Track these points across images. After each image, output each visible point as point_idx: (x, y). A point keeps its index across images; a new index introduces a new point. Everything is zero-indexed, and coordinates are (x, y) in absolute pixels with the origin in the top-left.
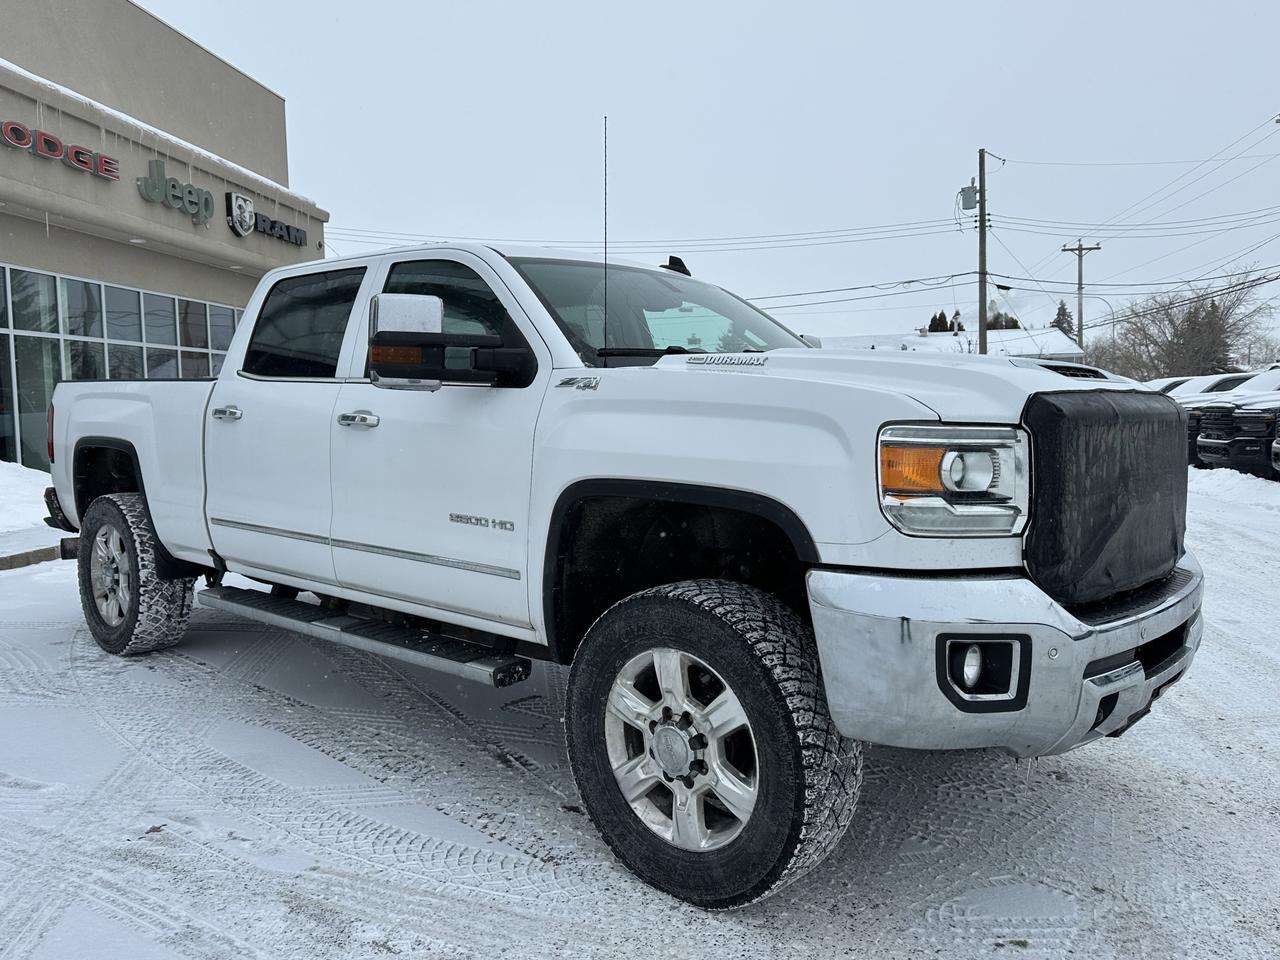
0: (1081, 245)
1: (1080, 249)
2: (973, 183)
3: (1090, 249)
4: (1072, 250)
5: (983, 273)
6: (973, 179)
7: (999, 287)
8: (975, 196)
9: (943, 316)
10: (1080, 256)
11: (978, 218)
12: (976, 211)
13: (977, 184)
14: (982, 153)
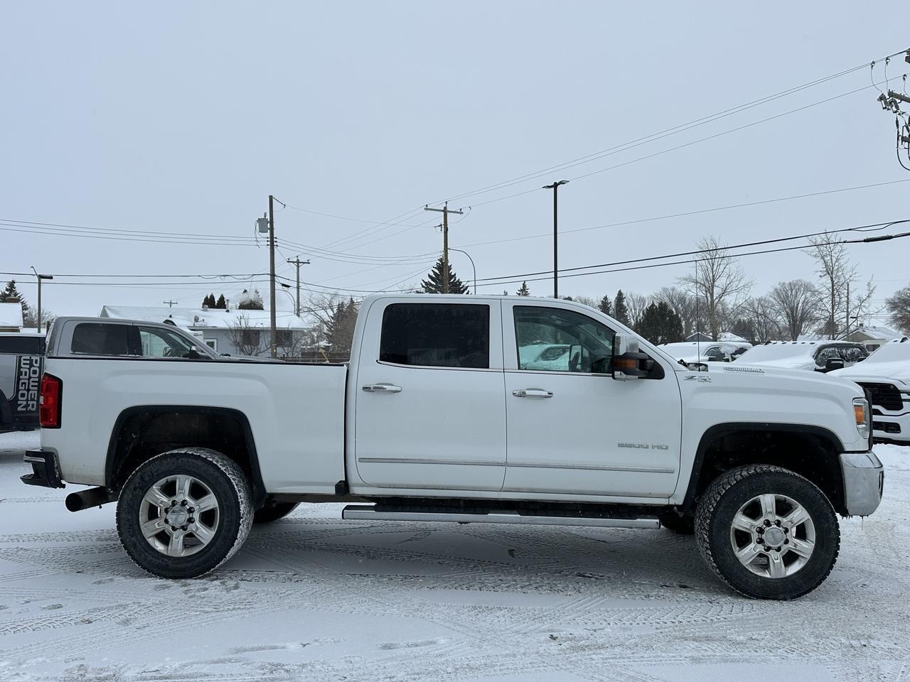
0: (298, 260)
1: (298, 262)
2: (265, 216)
3: (304, 263)
4: (293, 262)
5: (273, 275)
6: (265, 214)
7: (283, 285)
8: (267, 224)
9: (212, 297)
10: (298, 267)
11: (269, 239)
12: (268, 234)
13: (268, 217)
14: (271, 198)
